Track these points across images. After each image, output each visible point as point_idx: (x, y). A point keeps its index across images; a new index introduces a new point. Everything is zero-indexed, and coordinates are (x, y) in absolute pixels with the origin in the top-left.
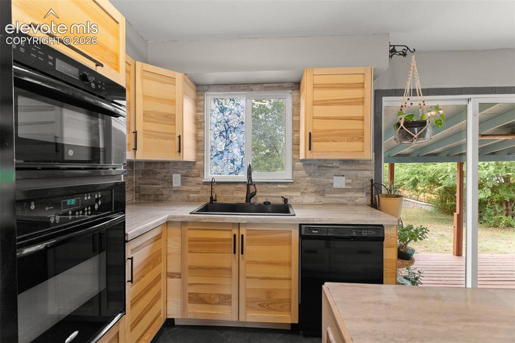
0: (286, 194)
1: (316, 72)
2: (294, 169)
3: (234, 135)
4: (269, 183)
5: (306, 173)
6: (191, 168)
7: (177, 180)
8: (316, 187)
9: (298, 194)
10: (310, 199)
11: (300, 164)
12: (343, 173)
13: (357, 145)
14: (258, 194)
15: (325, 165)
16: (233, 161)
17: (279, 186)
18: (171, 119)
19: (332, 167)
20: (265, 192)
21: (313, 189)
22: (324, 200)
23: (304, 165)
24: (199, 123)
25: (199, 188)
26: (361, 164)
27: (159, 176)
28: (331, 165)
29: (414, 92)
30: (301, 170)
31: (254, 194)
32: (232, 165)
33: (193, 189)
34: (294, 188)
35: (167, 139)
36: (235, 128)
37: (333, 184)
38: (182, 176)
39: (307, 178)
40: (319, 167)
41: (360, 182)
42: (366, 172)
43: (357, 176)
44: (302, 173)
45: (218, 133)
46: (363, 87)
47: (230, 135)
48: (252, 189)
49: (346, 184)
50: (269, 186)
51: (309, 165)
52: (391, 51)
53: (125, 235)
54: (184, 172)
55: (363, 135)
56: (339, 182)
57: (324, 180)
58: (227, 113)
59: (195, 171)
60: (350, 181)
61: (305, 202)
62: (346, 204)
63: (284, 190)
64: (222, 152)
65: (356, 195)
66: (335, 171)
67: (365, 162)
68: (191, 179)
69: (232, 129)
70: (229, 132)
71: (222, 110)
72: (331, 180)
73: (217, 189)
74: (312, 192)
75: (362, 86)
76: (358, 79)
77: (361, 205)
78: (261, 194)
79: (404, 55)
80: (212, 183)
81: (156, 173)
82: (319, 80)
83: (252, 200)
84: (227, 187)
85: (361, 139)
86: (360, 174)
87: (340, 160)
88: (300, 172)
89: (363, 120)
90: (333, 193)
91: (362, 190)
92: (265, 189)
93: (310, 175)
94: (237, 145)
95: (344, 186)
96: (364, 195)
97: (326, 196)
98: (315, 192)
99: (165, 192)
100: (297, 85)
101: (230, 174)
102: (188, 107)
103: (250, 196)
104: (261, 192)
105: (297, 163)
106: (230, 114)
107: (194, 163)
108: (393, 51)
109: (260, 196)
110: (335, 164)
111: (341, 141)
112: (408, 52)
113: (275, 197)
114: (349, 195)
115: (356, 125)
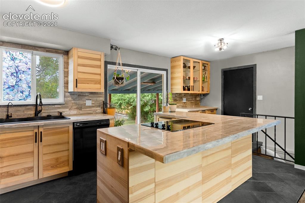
0: (60, 110)
1: (79, 50)
2: (65, 97)
3: (23, 76)
4: (49, 105)
5: (72, 98)
8: (77, 106)
9: (68, 110)
10: (75, 112)
11: (68, 94)
12: (90, 98)
13: (98, 86)
14: (43, 111)
15: (82, 95)
16: (22, 92)
17: (56, 106)
19: (85, 96)
20: (47, 110)
21: (75, 107)
22: (81, 112)
23: (70, 94)
26: (99, 94)
28: (84, 95)
29: (119, 64)
30: (69, 97)
31: (40, 111)
32: (21, 94)
34: (65, 107)
36: (24, 71)
37: (85, 104)
39: (72, 102)
40: (78, 95)
41: (98, 102)
42: (101, 98)
43: (97, 100)
44: (70, 99)
45: (9, 74)
46: (100, 61)
47: (20, 76)
49: (92, 104)
50: (50, 106)
51: (73, 94)
52: (111, 47)
55: (100, 81)
56: (89, 103)
57: (81, 102)
58: (16, 62)
60: (94, 102)
61: (71, 114)
62: (92, 113)
63: (59, 108)
64: (13, 86)
65: (96, 109)
66: (86, 98)
67: (100, 93)
69: (21, 72)
70: (19, 73)
71: (13, 59)
72: (85, 102)
74: (75, 109)
76: (98, 57)
77: (99, 113)
78: (44, 111)
79: (116, 50)
80: (8, 106)
82: (81, 54)
83: (39, 115)
84: (20, 108)
85: (100, 83)
86: (98, 99)
87: (89, 92)
88: (69, 98)
89: (100, 75)
90: (86, 109)
91: (99, 106)
92: (47, 108)
93: (74, 100)
94: (26, 82)
95: (91, 105)
96: (100, 108)
97: (82, 110)
98: (77, 108)
100: (66, 53)
101: (20, 100)
103: (37, 112)
104: (44, 110)
105: (66, 94)
106: (20, 62)
108: (112, 47)
109: (44, 112)
110: (86, 94)
111: (91, 84)
112: (117, 49)
113: (54, 112)
114: (93, 109)
115: (98, 77)
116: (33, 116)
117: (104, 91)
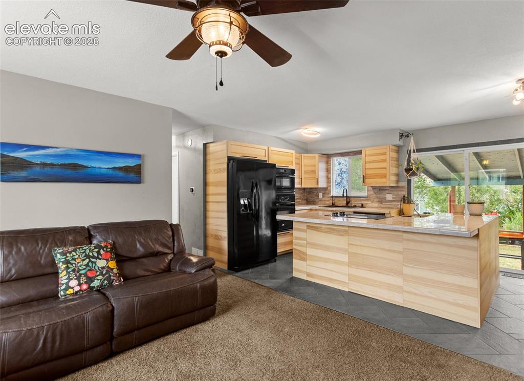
0: (363, 202)
1: (367, 149)
2: (368, 190)
5: (374, 192)
6: (326, 190)
7: (321, 195)
8: (378, 200)
9: (370, 202)
10: (376, 205)
11: (371, 188)
12: (391, 192)
13: (384, 180)
15: (383, 189)
17: (362, 198)
18: (314, 172)
20: (355, 201)
21: (377, 200)
22: (382, 206)
23: (373, 189)
24: (328, 171)
25: (329, 199)
26: (400, 188)
27: (315, 194)
28: (385, 189)
31: (349, 202)
33: (327, 199)
34: (367, 200)
35: (312, 179)
36: (345, 172)
37: (386, 198)
38: (323, 194)
40: (380, 189)
41: (400, 197)
42: (402, 192)
43: (398, 194)
44: (372, 192)
45: (338, 174)
47: (343, 175)
48: (348, 200)
49: (393, 198)
50: (356, 198)
51: (375, 188)
53: (295, 208)
54: (323, 192)
56: (389, 197)
57: (382, 196)
58: (341, 165)
59: (327, 192)
60: (394, 196)
61: (373, 206)
62: (392, 208)
63: (364, 200)
64: (339, 183)
65: (398, 204)
66: (387, 192)
67: (402, 187)
68: (326, 195)
69: (343, 172)
71: (340, 164)
72: (385, 196)
73: (336, 200)
75: (385, 154)
76: (384, 151)
79: (408, 137)
80: (333, 197)
81: (313, 193)
83: (349, 205)
85: (386, 177)
86: (399, 193)
89: (386, 169)
90: (386, 203)
91: (401, 201)
93: (375, 194)
94: (346, 180)
95: (391, 199)
97: (384, 204)
98: (378, 202)
99: (317, 201)
100: (360, 153)
102: (322, 166)
103: (348, 203)
104: (353, 201)
105: (369, 188)
106: (343, 166)
107: (327, 188)
108: (401, 136)
109: (352, 203)
110: (387, 188)
112: (410, 135)
113: (359, 203)
114: (394, 203)
115: (383, 171)
116: (345, 205)
117: (407, 185)
